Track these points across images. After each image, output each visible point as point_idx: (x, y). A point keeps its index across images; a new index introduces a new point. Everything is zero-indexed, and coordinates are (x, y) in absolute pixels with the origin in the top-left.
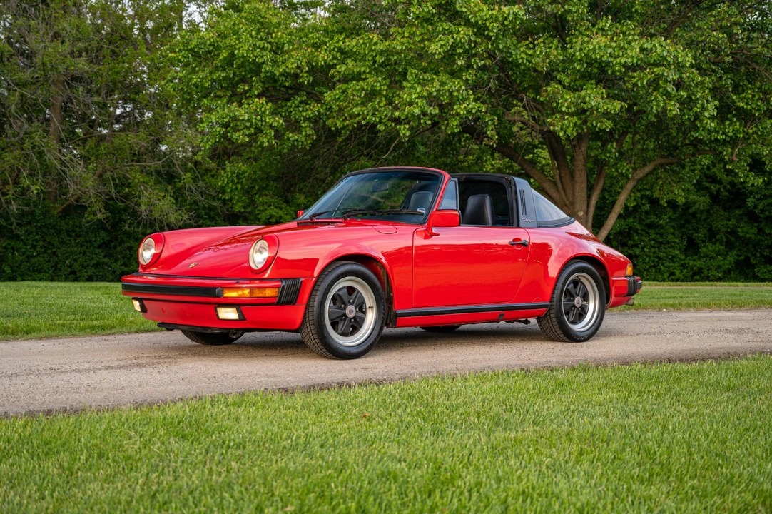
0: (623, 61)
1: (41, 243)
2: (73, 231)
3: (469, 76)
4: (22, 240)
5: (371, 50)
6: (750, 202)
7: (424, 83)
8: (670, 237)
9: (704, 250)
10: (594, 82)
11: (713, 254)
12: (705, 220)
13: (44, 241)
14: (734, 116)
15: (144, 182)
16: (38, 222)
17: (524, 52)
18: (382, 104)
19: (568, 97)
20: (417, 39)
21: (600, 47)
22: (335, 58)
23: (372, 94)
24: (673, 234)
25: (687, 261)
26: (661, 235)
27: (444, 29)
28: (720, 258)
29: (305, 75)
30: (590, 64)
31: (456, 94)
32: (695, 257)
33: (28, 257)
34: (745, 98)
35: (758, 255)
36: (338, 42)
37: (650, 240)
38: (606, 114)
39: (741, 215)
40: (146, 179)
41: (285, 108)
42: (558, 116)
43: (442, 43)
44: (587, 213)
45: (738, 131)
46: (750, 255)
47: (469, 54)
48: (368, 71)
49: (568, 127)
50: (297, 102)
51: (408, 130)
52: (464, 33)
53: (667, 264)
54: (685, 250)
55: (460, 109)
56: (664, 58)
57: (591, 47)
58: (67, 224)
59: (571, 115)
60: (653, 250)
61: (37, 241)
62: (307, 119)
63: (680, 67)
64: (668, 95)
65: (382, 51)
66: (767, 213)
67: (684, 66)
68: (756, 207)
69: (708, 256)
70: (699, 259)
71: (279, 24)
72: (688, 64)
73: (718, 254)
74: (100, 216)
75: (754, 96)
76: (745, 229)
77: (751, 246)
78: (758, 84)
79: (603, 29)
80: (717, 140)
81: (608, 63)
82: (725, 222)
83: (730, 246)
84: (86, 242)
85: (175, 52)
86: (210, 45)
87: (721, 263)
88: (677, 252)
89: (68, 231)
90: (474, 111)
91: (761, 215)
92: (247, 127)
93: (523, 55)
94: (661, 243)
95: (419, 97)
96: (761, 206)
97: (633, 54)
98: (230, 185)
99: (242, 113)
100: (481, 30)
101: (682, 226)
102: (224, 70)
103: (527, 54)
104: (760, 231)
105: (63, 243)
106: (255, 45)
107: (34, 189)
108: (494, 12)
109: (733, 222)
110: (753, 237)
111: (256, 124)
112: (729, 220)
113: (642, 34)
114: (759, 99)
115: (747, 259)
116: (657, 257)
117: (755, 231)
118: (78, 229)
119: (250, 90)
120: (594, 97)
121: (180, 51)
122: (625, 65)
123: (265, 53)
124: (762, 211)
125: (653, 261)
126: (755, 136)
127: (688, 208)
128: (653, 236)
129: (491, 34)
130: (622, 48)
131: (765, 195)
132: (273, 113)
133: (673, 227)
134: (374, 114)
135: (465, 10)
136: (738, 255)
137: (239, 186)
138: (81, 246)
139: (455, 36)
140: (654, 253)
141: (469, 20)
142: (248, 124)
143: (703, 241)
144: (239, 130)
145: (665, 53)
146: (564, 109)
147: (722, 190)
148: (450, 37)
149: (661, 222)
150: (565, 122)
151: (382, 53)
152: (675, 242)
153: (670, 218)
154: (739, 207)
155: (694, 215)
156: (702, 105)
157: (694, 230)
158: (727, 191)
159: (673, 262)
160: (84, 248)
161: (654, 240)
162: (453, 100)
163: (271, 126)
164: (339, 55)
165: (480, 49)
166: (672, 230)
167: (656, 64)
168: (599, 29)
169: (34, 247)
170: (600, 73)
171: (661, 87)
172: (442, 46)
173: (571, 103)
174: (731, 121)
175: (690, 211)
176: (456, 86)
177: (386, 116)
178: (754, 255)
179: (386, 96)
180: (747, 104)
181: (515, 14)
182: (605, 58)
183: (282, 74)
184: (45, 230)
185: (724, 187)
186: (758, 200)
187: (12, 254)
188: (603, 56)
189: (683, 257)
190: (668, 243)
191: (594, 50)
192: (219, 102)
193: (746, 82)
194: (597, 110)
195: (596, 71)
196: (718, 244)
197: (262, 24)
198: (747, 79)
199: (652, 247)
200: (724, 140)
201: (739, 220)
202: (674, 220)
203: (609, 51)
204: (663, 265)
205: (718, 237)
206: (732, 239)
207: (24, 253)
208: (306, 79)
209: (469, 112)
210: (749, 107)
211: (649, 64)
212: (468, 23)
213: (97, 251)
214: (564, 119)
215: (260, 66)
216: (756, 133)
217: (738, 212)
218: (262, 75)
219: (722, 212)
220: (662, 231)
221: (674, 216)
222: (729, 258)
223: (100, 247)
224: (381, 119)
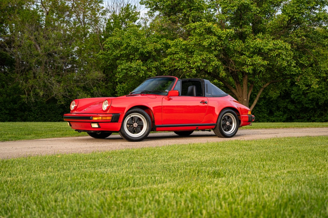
0: (268, 48)
1: (40, 113)
2: (52, 109)
3: (216, 53)
4: (33, 112)
5: (180, 44)
6: (292, 96)
7: (201, 55)
8: (263, 110)
9: (275, 114)
10: (257, 54)
11: (279, 115)
12: (276, 103)
13: (41, 112)
14: (298, 66)
15: (79, 91)
16: (38, 105)
17: (232, 44)
18: (185, 62)
19: (249, 59)
20: (198, 40)
21: (260, 43)
22: (162, 46)
23: (181, 59)
24: (264, 108)
25: (269, 118)
26: (260, 109)
27: (207, 37)
28: (281, 117)
29: (154, 52)
30: (256, 49)
31: (211, 59)
32: (272, 117)
33: (35, 118)
34: (302, 60)
35: (295, 115)
36: (163, 41)
37: (256, 111)
38: (263, 66)
39: (288, 101)
40: (79, 89)
41: (145, 64)
42: (246, 66)
43: (208, 42)
44: (247, 99)
45: (300, 71)
46: (292, 116)
47: (216, 45)
48: (179, 51)
49: (250, 69)
50: (150, 62)
51: (196, 71)
52: (214, 39)
53: (262, 119)
54: (269, 114)
55: (213, 64)
56: (282, 47)
57: (257, 43)
58: (49, 106)
59: (250, 65)
60: (257, 114)
61: (38, 112)
62: (153, 67)
63: (287, 50)
64: (283, 59)
65: (184, 44)
66: (298, 101)
67: (288, 49)
68: (294, 98)
69: (277, 116)
70: (274, 117)
71: (143, 34)
72: (289, 49)
73: (280, 115)
74: (62, 103)
75: (305, 59)
76: (290, 106)
77: (292, 112)
78: (307, 55)
79: (259, 37)
80: (293, 74)
81: (262, 48)
82: (283, 104)
83: (285, 113)
84: (56, 112)
85: (107, 44)
86: (119, 42)
87: (282, 119)
88: (266, 115)
89: (49, 109)
90: (217, 64)
91: (296, 101)
92: (135, 70)
93: (232, 46)
94: (260, 112)
95: (199, 60)
96: (296, 98)
97: (271, 45)
98: (120, 91)
99: (133, 65)
100: (219, 37)
101: (268, 105)
102: (124, 50)
103: (233, 45)
104: (296, 107)
105: (47, 113)
106: (136, 42)
107: (41, 94)
108: (224, 31)
109: (286, 104)
110: (293, 109)
111: (138, 69)
112: (284, 103)
113: (273, 39)
114: (307, 60)
115: (291, 117)
116: (259, 117)
117: (294, 107)
118: (53, 108)
119: (134, 57)
120: (258, 60)
121: (109, 44)
122: (269, 49)
123: (140, 45)
124: (297, 100)
125: (257, 118)
126: (305, 73)
127: (270, 99)
128: (258, 109)
129: (223, 39)
130: (266, 43)
131: (297, 94)
132: (143, 65)
133: (264, 106)
134: (182, 66)
135: (214, 31)
136: (288, 116)
137: (123, 91)
138: (54, 114)
139: (211, 39)
140: (258, 115)
141: (215, 34)
142: (135, 69)
143: (275, 111)
144: (132, 71)
145: (282, 45)
146: (248, 64)
147: (282, 92)
148: (209, 40)
149: (260, 104)
150: (249, 68)
151: (184, 45)
152: (265, 111)
153: (263, 102)
154: (288, 99)
155: (272, 101)
156: (291, 62)
157: (272, 107)
158: (283, 93)
159: (264, 118)
160: (55, 115)
161: (257, 110)
162: (211, 60)
163: (143, 70)
164: (164, 45)
165: (219, 44)
166: (264, 107)
167: (279, 49)
168: (257, 37)
169: (37, 114)
170: (259, 52)
171: (281, 56)
172: (207, 43)
173: (251, 61)
174: (297, 67)
175: (271, 100)
176: (211, 56)
177: (186, 66)
178: (293, 116)
179: (186, 59)
180: (303, 62)
181: (231, 32)
182: (261, 47)
183: (146, 52)
184: (41, 108)
185: (283, 91)
186: (295, 96)
187: (30, 117)
188: (261, 46)
189: (268, 117)
190: (263, 111)
191: (258, 44)
192: (123, 62)
193: (302, 54)
194: (260, 64)
195: (258, 51)
196: (280, 112)
197: (137, 35)
198: (303, 53)
199: (257, 113)
200: (295, 74)
201: (288, 103)
202: (265, 103)
203: (263, 44)
204: (261, 119)
205: (280, 109)
206: (286, 110)
207: (34, 117)
208: (154, 53)
209: (216, 65)
210: (304, 63)
211: (276, 49)
212: (215, 35)
213: (60, 116)
214: (248, 67)
215: (139, 49)
216: (305, 72)
217: (287, 100)
218: (139, 52)
219: (282, 100)
220: (261, 107)
221: (265, 102)
222: (284, 117)
223: (60, 114)
224: (184, 67)
